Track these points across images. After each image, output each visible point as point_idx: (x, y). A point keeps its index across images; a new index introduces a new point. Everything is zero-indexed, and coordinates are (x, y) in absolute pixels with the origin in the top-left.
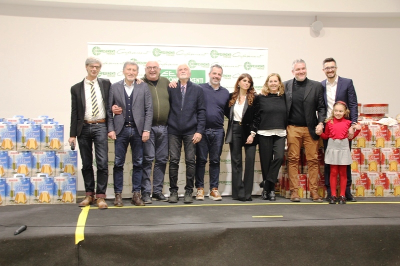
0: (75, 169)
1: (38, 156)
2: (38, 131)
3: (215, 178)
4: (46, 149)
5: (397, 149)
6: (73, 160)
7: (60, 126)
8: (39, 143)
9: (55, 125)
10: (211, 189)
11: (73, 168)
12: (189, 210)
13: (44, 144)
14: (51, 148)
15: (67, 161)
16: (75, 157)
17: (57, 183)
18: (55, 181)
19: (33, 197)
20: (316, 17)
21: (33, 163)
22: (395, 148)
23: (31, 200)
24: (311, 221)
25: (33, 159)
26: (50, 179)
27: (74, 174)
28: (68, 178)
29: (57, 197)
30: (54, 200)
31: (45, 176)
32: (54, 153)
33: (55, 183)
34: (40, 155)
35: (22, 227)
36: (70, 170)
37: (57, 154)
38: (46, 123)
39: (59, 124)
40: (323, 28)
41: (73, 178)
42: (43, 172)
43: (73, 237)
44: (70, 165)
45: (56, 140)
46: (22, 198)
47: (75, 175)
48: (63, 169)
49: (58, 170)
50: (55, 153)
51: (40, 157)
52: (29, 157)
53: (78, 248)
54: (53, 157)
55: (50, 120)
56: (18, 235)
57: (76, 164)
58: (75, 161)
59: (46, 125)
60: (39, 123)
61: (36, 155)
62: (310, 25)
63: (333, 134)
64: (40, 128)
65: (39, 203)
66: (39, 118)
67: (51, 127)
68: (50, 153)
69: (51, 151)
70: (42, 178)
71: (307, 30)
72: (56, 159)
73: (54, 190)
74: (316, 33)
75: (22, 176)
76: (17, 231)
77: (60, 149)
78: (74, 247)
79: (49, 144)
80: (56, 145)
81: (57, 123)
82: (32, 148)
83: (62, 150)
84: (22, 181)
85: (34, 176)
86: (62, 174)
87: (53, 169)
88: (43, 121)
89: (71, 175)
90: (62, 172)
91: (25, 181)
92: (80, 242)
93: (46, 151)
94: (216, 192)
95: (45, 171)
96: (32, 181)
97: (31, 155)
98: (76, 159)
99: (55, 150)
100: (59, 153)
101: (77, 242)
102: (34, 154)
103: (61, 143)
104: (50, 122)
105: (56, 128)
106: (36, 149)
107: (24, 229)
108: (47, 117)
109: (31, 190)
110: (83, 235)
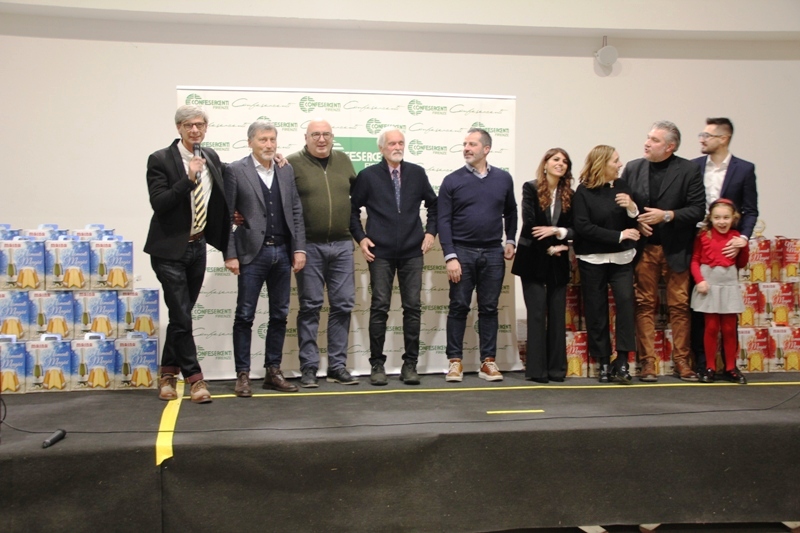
0: (154, 323)
1: (85, 300)
2: (86, 254)
3: (489, 338)
4: (101, 287)
5: (753, 285)
6: (151, 307)
7: (127, 243)
8: (86, 276)
9: (117, 243)
10: (482, 360)
11: (150, 323)
12: (368, 400)
13: (96, 277)
14: (108, 286)
15: (140, 309)
16: (155, 302)
17: (121, 352)
18: (117, 348)
19: (77, 378)
20: (605, 37)
21: (75, 313)
22: (750, 283)
23: (73, 383)
24: (595, 420)
25: (75, 306)
26: (108, 342)
27: (152, 334)
28: (141, 342)
29: (121, 377)
30: (117, 381)
31: (99, 338)
32: (114, 294)
33: (117, 351)
34: (89, 298)
35: (58, 433)
36: (145, 327)
37: (120, 297)
38: (100, 238)
39: (123, 241)
40: (619, 60)
41: (151, 342)
42: (96, 331)
43: (152, 451)
44: (145, 317)
45: (118, 270)
46: (56, 378)
47: (156, 336)
48: (132, 325)
49: (123, 326)
50: (117, 295)
51: (88, 301)
52: (69, 303)
53: (161, 472)
54: (113, 302)
55: (107, 232)
56: (48, 449)
57: (156, 315)
58: (155, 310)
59: (99, 242)
60: (86, 239)
61: (82, 298)
62: (593, 54)
63: (711, 257)
64: (89, 247)
65: (88, 389)
66: (87, 229)
67: (110, 246)
68: (107, 295)
69: (110, 291)
70: (93, 341)
71: (588, 62)
72: (119, 305)
73: (116, 364)
74: (606, 68)
75: (55, 338)
76: (48, 441)
77: (126, 286)
78: (155, 471)
79: (105, 277)
80: (118, 280)
81: (120, 238)
82: (73, 285)
83: (129, 288)
84: (56, 347)
85: (79, 338)
86: (130, 334)
87: (114, 325)
88: (95, 235)
89: (148, 336)
90: (130, 330)
91: (61, 346)
92: (166, 462)
93: (101, 291)
94: (493, 367)
95: (98, 329)
96: (74, 348)
97: (72, 299)
98: (157, 306)
99: (117, 288)
100: (124, 294)
101: (160, 460)
102: (77, 297)
103: (128, 276)
104: (108, 237)
105: (119, 247)
106: (82, 287)
107: (61, 437)
108: (102, 226)
109: (72, 364)
110: (171, 448)
